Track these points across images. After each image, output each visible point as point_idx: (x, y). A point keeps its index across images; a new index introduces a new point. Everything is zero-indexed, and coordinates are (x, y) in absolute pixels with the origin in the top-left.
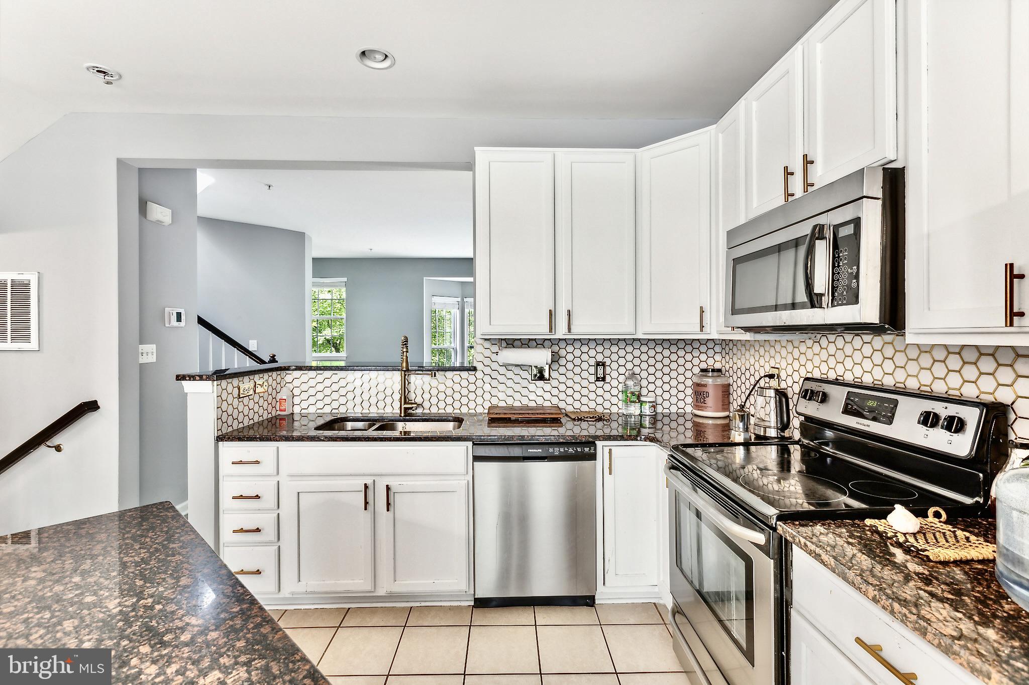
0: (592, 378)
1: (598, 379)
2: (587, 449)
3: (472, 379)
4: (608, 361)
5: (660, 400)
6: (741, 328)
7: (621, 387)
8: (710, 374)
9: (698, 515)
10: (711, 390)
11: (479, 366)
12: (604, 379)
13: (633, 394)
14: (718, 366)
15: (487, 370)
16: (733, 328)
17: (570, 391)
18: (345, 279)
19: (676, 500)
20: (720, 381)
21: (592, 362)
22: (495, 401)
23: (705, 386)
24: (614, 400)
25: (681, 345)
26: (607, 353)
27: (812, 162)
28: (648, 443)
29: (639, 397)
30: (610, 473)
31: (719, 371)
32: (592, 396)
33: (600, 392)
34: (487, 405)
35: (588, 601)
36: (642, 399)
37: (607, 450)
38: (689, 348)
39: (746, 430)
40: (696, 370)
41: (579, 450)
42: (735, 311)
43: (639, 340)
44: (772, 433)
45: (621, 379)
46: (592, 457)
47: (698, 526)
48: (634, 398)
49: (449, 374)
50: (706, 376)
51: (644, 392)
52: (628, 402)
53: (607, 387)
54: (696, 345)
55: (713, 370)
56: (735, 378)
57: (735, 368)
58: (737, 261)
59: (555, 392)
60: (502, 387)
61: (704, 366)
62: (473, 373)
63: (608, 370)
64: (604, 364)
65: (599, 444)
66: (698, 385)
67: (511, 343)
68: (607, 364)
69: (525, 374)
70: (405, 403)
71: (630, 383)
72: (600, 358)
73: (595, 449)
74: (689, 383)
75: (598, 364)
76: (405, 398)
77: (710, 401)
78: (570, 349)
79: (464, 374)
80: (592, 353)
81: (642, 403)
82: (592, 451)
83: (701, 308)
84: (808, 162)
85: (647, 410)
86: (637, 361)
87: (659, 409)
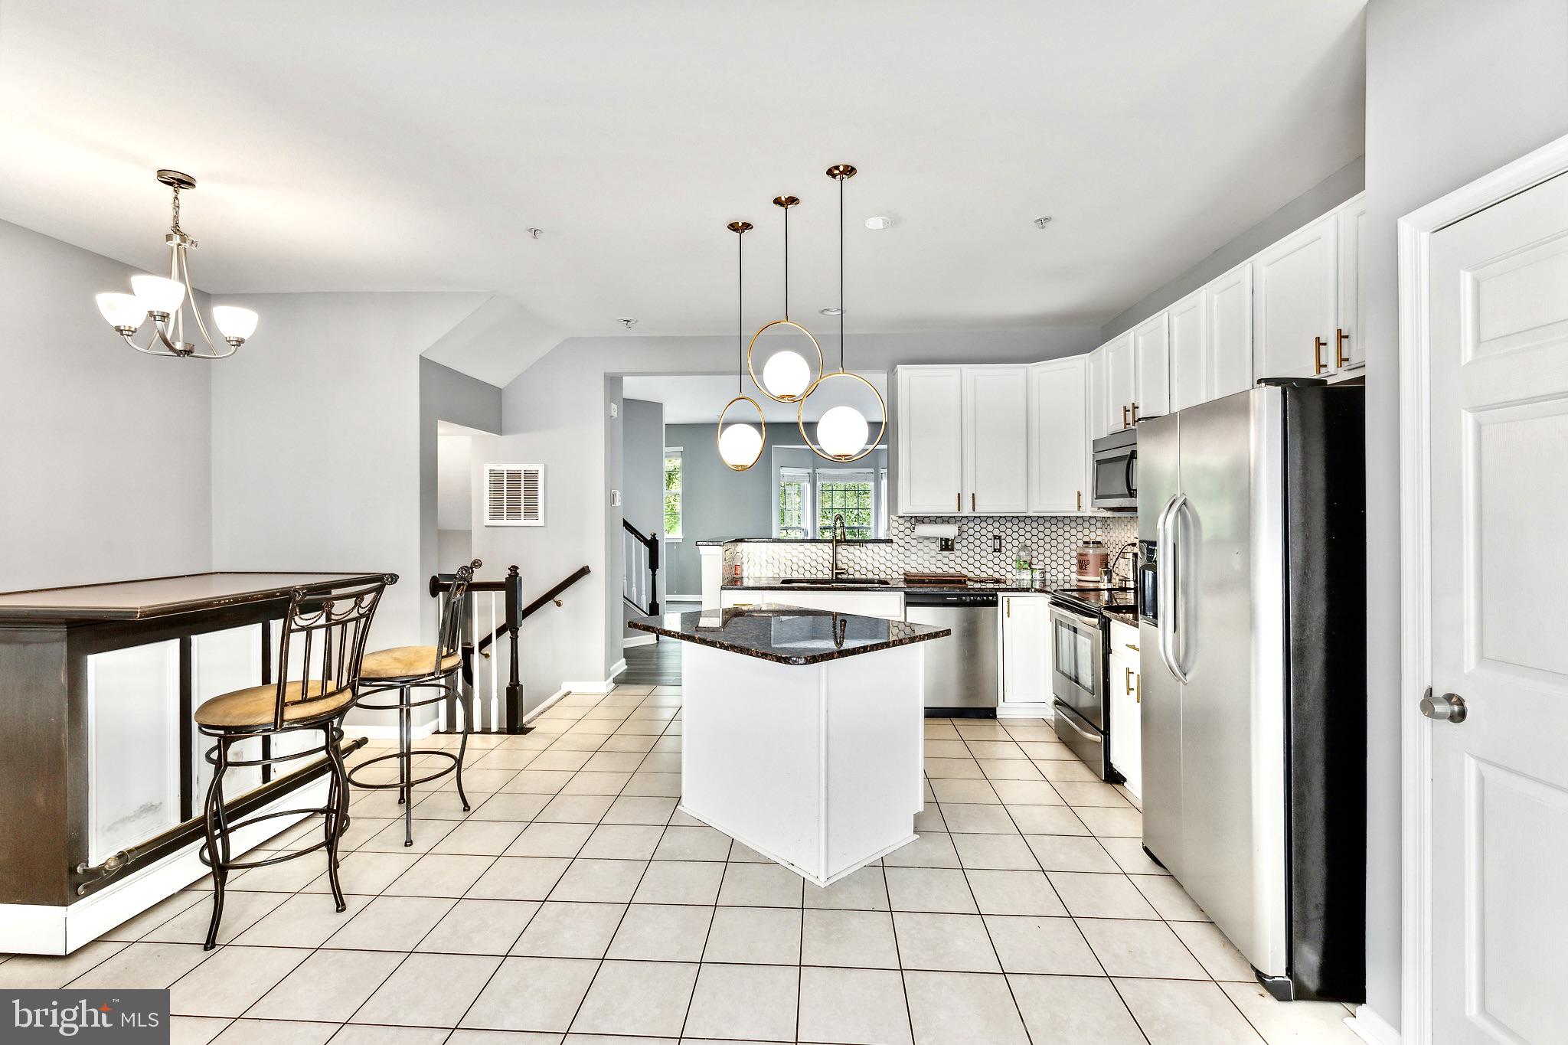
0: (990, 550)
1: (995, 551)
2: (991, 598)
3: (889, 549)
4: (1003, 535)
5: (1048, 568)
6: (1104, 508)
7: (1014, 557)
8: (1091, 545)
9: (1075, 630)
10: (1091, 559)
11: (895, 539)
12: (1000, 551)
13: (1025, 562)
14: (1099, 539)
15: (902, 543)
16: (1099, 508)
17: (971, 561)
18: (681, 449)
19: (1058, 624)
20: (1099, 551)
21: (990, 536)
22: (908, 568)
23: (1085, 555)
24: (1009, 568)
25: (1067, 521)
26: (1003, 528)
27: (1138, 408)
28: (1037, 594)
29: (1030, 564)
30: (1009, 616)
31: (1099, 543)
32: (990, 564)
33: (997, 561)
34: (901, 571)
35: (989, 714)
36: (1033, 567)
37: (1005, 599)
38: (1073, 524)
39: (1110, 581)
40: (1080, 543)
41: (985, 598)
42: (1098, 497)
43: (1030, 517)
44: (1131, 585)
45: (1015, 550)
46: (995, 604)
47: (1075, 638)
48: (1027, 566)
49: (870, 546)
50: (1087, 547)
51: (1035, 561)
52: (1020, 568)
53: (1003, 557)
54: (1080, 521)
55: (1093, 543)
56: (1112, 549)
57: (1112, 540)
58: (1099, 462)
59: (958, 561)
60: (914, 557)
61: (1087, 539)
62: (890, 544)
63: (1003, 542)
64: (1000, 538)
65: (1000, 595)
66: (1081, 555)
67: (920, 520)
68: (1003, 537)
69: (933, 546)
70: (836, 569)
71: (1023, 554)
72: (996, 532)
73: (997, 599)
74: (1074, 554)
75: (995, 537)
76: (835, 565)
77: (1091, 568)
78: (971, 525)
79: (883, 546)
80: (990, 528)
81: (1032, 570)
82: (995, 599)
83: (1079, 492)
84: (1135, 407)
85: (1037, 575)
86: (1028, 535)
87: (1048, 576)
